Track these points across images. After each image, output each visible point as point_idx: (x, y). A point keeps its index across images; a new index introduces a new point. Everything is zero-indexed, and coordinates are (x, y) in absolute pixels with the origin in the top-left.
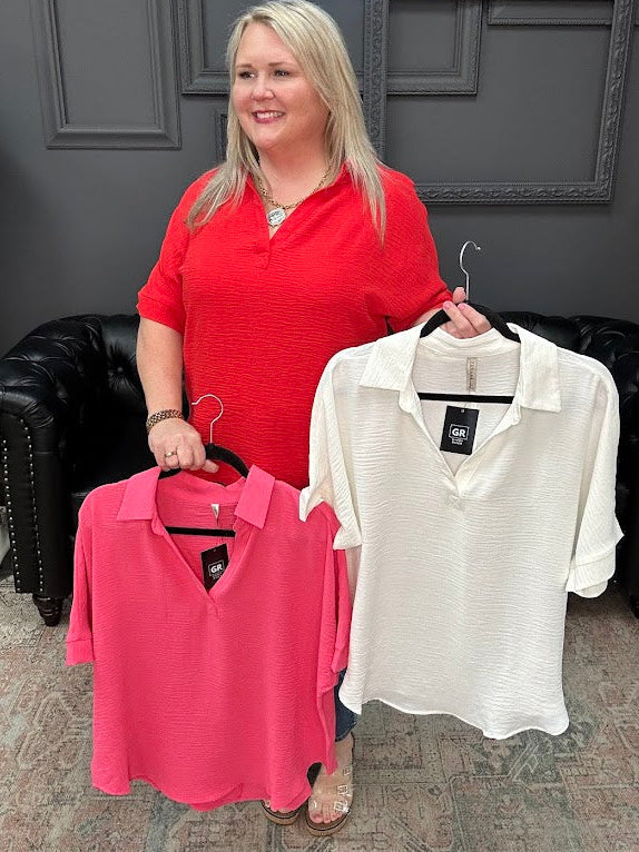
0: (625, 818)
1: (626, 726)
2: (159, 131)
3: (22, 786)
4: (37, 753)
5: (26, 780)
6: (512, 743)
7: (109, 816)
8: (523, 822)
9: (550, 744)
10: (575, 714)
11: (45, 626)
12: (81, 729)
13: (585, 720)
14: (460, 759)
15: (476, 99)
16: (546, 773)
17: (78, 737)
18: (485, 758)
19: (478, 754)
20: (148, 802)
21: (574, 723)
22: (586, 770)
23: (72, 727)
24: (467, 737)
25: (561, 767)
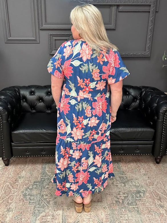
0: (154, 214)
1: (154, 191)
2: (34, 39)
4: (3, 199)
6: (125, 195)
7: (22, 215)
8: (128, 216)
9: (135, 196)
10: (141, 188)
11: (5, 166)
12: (14, 192)
13: (143, 190)
14: (111, 200)
15: (115, 30)
16: (133, 203)
17: (14, 194)
18: (118, 200)
19: (116, 198)
20: (32, 211)
21: (141, 190)
22: (144, 202)
23: (12, 192)
24: (113, 194)
25: (137, 202)
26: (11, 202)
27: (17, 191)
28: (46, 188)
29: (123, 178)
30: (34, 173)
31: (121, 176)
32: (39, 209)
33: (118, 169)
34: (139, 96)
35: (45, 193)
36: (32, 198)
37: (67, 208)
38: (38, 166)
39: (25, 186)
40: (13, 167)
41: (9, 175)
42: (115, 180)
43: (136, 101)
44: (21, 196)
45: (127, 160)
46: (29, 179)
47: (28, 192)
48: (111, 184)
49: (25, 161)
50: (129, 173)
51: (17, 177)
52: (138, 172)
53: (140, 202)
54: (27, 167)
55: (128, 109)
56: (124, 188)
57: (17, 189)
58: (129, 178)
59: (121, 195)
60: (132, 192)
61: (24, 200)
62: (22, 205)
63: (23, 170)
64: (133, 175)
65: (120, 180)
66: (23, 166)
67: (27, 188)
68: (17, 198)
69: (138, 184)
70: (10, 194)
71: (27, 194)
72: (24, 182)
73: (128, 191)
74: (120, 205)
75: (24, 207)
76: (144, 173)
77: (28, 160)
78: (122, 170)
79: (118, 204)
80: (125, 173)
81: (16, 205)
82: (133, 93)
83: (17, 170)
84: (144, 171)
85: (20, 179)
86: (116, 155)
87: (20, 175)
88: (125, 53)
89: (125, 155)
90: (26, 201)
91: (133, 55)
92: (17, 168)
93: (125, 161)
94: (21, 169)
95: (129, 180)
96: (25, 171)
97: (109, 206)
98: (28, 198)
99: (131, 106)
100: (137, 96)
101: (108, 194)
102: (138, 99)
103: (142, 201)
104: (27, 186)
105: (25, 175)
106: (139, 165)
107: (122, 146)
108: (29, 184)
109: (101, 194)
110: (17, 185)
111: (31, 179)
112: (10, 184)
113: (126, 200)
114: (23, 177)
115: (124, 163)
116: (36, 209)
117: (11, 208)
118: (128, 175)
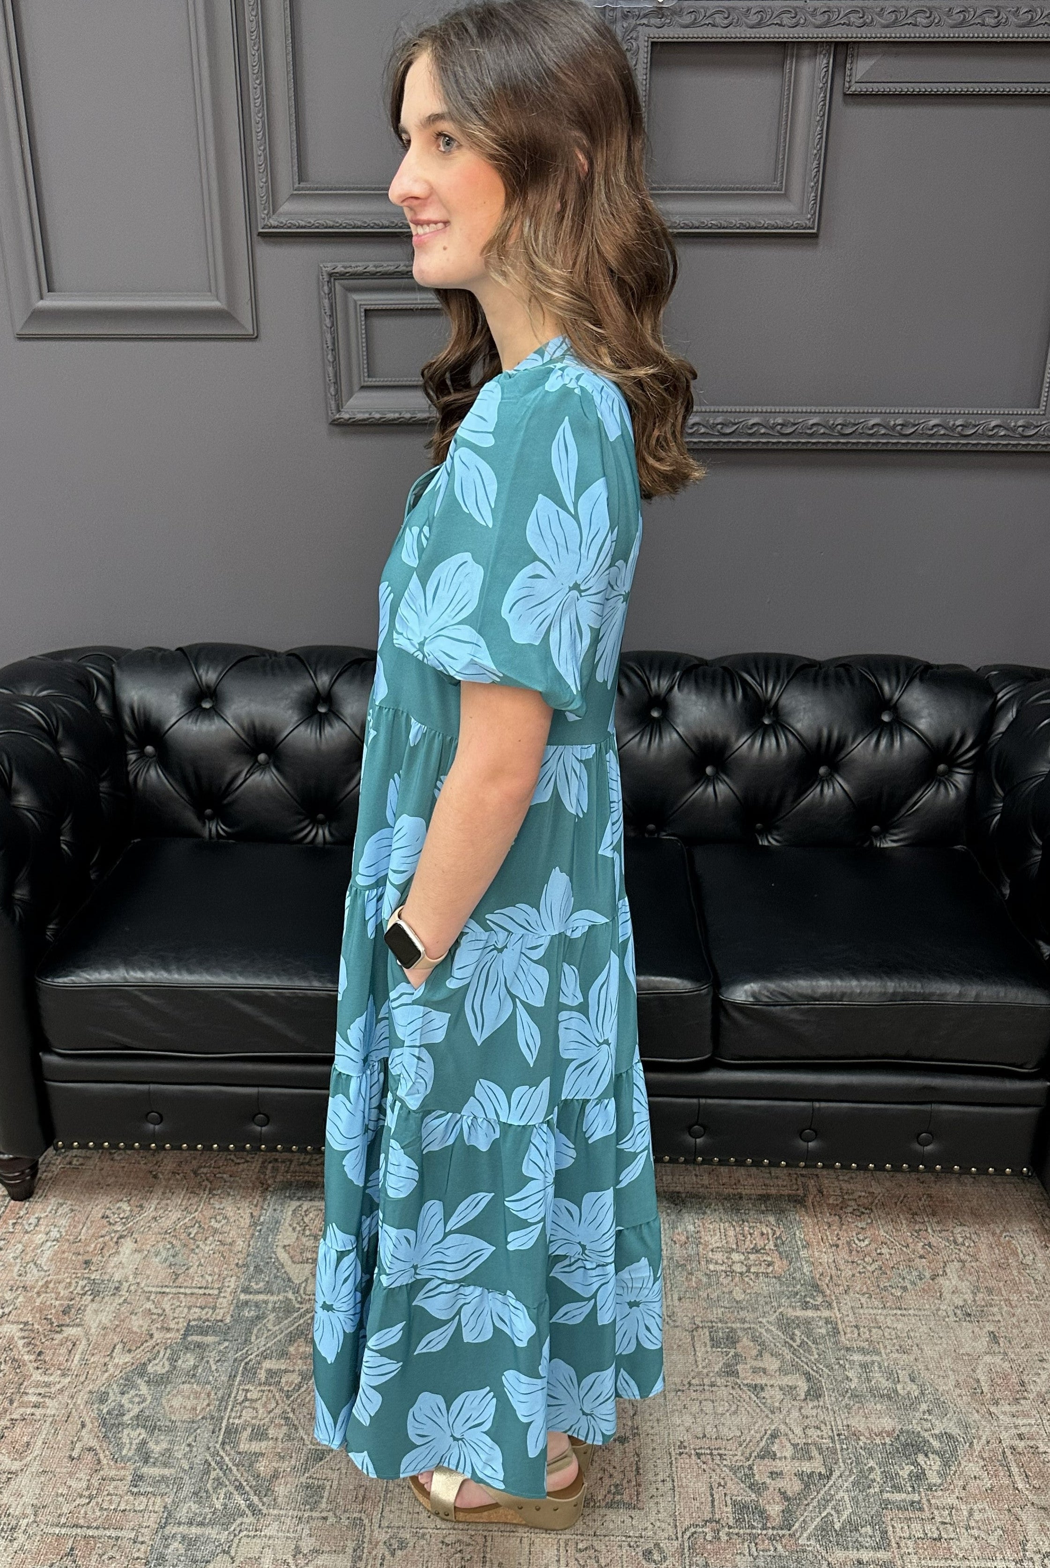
2: (217, 304)
6: (807, 1467)
9: (877, 1475)
10: (930, 1418)
11: (8, 1199)
12: (45, 1396)
13: (948, 1431)
14: (708, 1494)
15: (817, 244)
16: (863, 1530)
17: (38, 1412)
18: (753, 1495)
19: (742, 1485)
20: (142, 1543)
21: (926, 1434)
22: (938, 1529)
23: (30, 1392)
24: (726, 1452)
25: (892, 1520)
26: (16, 1466)
27: (61, 1391)
28: (262, 1375)
29: (809, 1333)
30: (194, 1260)
31: (799, 1313)
32: (195, 1530)
33: (778, 1263)
34: (969, 742)
35: (247, 1414)
36: (156, 1448)
37: (384, 1537)
38: (230, 1211)
39: (120, 1359)
40: (60, 1212)
41: (25, 1267)
42: (752, 1344)
43: (947, 779)
44: (84, 1430)
45: (851, 1197)
46: (154, 1301)
47: (137, 1400)
48: (718, 1374)
49: (144, 1167)
50: (858, 1296)
51: (79, 1288)
52: (923, 1289)
53: (912, 1526)
54: (154, 1213)
55: (884, 832)
56: (809, 1408)
57: (63, 1375)
58: (852, 1332)
59: (780, 1459)
60: (861, 1443)
61: (102, 1456)
62: (86, 1493)
63: (121, 1237)
64: (885, 1312)
65: (784, 1348)
66: (125, 1206)
67: (134, 1367)
68: (59, 1437)
69: (915, 1387)
70: (15, 1404)
71: (125, 1418)
72: (117, 1323)
73: (836, 1438)
74: (767, 1542)
75: (93, 1513)
76: (965, 1300)
77: (165, 1161)
78: (808, 1273)
79: (753, 1527)
80: (823, 1292)
81: (42, 1490)
82: (928, 719)
83: (82, 1237)
84: (964, 1286)
85: (93, 1300)
86: (771, 1165)
87: (100, 1272)
88: (881, 413)
89: (832, 1167)
90: (112, 1463)
91: (942, 432)
92: (84, 1219)
93: (837, 1200)
94: (110, 1224)
95: (848, 1349)
96: (136, 1242)
97: (682, 1545)
98: (131, 1444)
99: (903, 811)
100: (957, 737)
101: (687, 1450)
102: (965, 765)
103: (927, 1514)
104: (138, 1356)
105: (136, 1274)
106: (933, 1241)
107: (817, 1105)
108: (151, 1343)
109: (638, 1445)
110: (69, 1343)
111: (169, 1304)
112: (24, 1338)
113: (812, 1499)
114: (117, 1285)
115: (830, 1220)
116: (173, 1532)
117: (9, 1515)
118: (845, 1313)
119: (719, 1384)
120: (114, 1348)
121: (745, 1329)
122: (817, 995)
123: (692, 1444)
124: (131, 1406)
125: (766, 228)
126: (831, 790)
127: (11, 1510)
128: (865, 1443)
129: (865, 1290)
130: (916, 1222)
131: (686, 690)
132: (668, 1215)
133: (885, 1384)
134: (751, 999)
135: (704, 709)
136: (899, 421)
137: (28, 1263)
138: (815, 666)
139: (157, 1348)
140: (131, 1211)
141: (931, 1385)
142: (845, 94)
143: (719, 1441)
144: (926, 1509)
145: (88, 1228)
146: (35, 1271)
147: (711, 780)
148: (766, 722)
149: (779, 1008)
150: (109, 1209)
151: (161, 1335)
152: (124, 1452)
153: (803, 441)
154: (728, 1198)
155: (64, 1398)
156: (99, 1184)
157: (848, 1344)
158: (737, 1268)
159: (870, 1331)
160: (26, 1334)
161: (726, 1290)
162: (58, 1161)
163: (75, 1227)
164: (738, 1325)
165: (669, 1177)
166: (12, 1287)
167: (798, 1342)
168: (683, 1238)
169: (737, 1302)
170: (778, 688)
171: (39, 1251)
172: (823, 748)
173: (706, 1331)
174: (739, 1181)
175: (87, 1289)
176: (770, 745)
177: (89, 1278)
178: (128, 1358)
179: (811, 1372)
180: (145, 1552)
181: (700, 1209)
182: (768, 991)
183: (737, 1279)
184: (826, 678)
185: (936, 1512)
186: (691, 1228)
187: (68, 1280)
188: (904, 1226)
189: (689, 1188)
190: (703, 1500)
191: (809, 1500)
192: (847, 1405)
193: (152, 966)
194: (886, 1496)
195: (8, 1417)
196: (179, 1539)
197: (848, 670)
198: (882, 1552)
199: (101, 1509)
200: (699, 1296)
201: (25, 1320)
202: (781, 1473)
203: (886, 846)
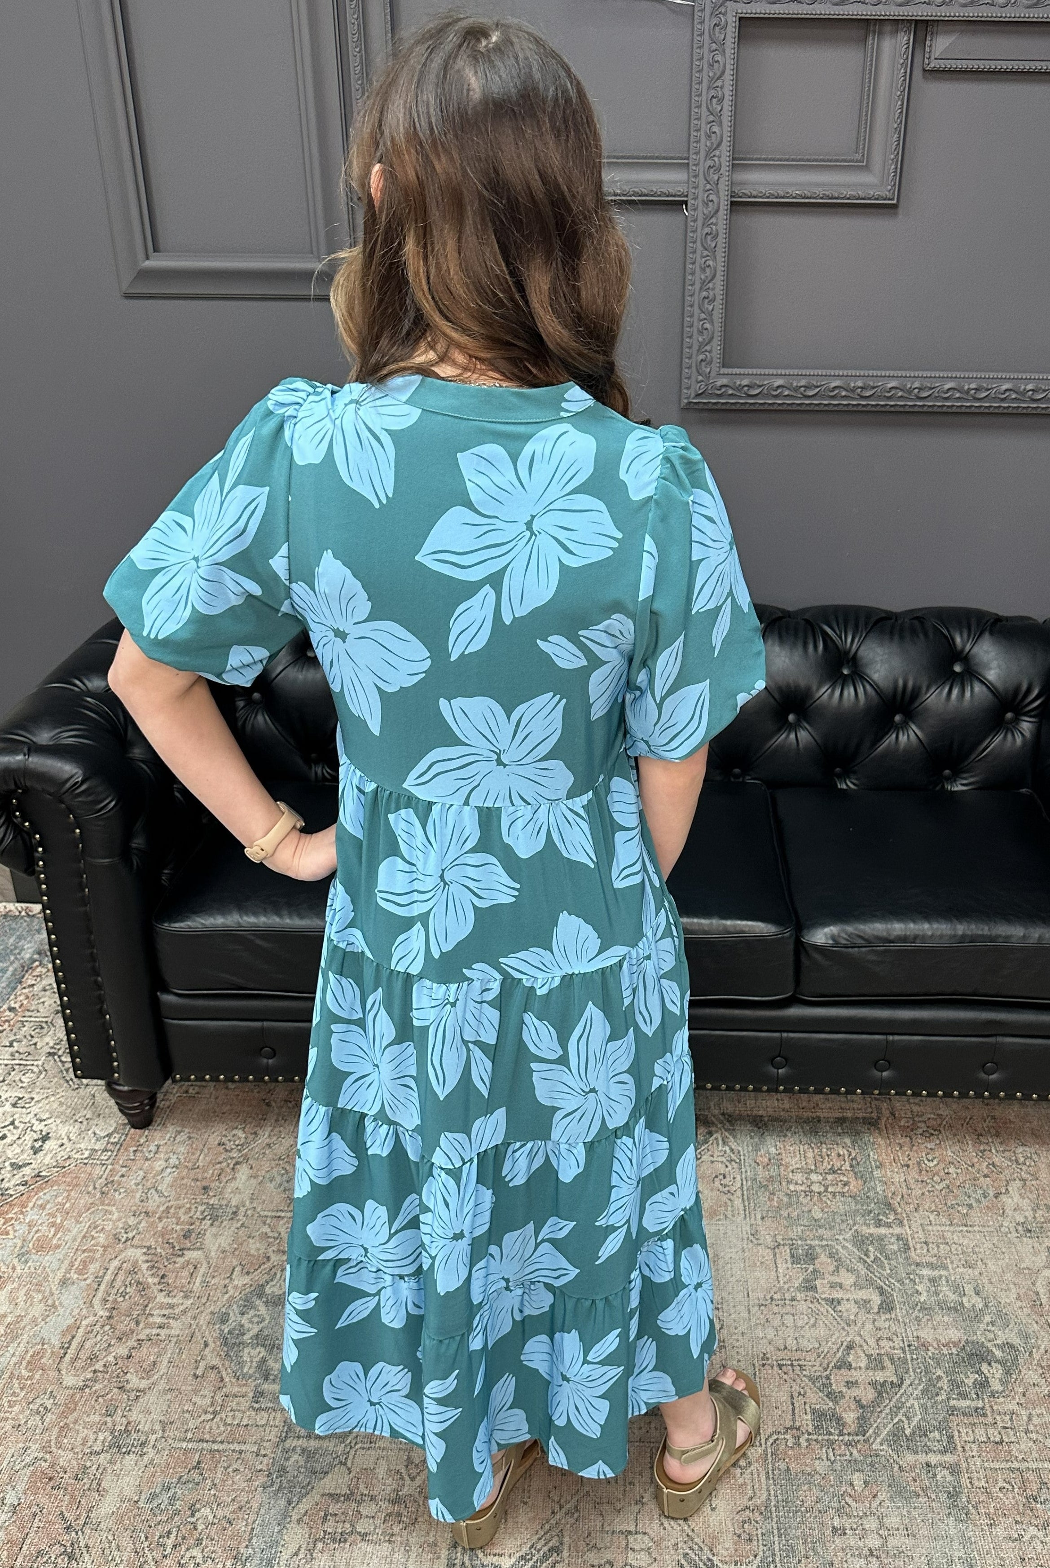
3: (63, 1415)
4: (93, 1358)
5: (71, 1406)
6: (880, 1377)
7: (198, 1478)
8: (882, 1525)
9: (944, 1383)
10: (993, 1329)
11: (128, 1127)
12: (169, 1318)
13: (1009, 1341)
14: (789, 1403)
15: (896, 214)
16: (931, 1435)
17: (163, 1332)
18: (831, 1404)
19: (821, 1394)
20: (265, 1456)
21: (989, 1345)
22: (1000, 1433)
23: (155, 1313)
24: (806, 1363)
25: (957, 1425)
26: (144, 1384)
27: (184, 1312)
29: (882, 1250)
31: (873, 1230)
32: (312, 1443)
33: (853, 1183)
34: (1035, 692)
39: (240, 1280)
40: (178, 1139)
41: (146, 1194)
42: (829, 1260)
43: (1014, 727)
44: (207, 1350)
45: (921, 1119)
46: (270, 1226)
47: (256, 1320)
48: (798, 1289)
49: (257, 1095)
50: (926, 1213)
51: (198, 1213)
52: (987, 1207)
53: (976, 1431)
54: (268, 1140)
55: (953, 779)
56: (882, 1321)
57: (186, 1297)
58: (922, 1248)
59: (855, 1369)
60: (930, 1354)
61: (224, 1374)
62: (211, 1409)
63: (237, 1163)
64: (952, 1229)
65: (859, 1264)
66: (240, 1133)
67: (253, 1288)
68: (184, 1356)
69: (979, 1300)
70: (141, 1325)
71: (245, 1337)
72: (236, 1246)
73: (907, 1349)
74: (843, 1447)
75: (217, 1427)
76: (1026, 1217)
77: (277, 1089)
78: (881, 1192)
79: (831, 1434)
80: (895, 1211)
81: (169, 1407)
82: (997, 671)
83: (200, 1163)
84: (1025, 1203)
85: (212, 1225)
86: (847, 1093)
87: (217, 1197)
88: (956, 377)
89: (905, 1094)
90: (234, 1380)
91: (1013, 396)
92: (201, 1146)
93: (908, 1122)
94: (227, 1151)
95: (918, 1265)
96: (251, 1168)
97: (765, 1451)
98: (251, 1362)
99: (973, 757)
100: (1024, 687)
101: (770, 1362)
102: (1033, 713)
103: (990, 1419)
104: (256, 1278)
105: (252, 1199)
106: (996, 1160)
107: (891, 1038)
108: (268, 1265)
109: (724, 1357)
110: (190, 1266)
111: (284, 1227)
112: (147, 1261)
113: (885, 1406)
114: (234, 1210)
115: (901, 1141)
116: (293, 1445)
117: (138, 1431)
118: (915, 1230)
119: (799, 1299)
120: (233, 1270)
121: (823, 1246)
122: (892, 937)
123: (775, 1356)
124: (250, 1325)
125: (848, 199)
126: (906, 737)
127: (140, 1427)
128: (934, 1354)
129: (934, 1208)
130: (981, 1143)
131: (770, 642)
132: (751, 1138)
133: (952, 1297)
134: (831, 942)
135: (787, 660)
136: (973, 386)
137: (149, 1189)
138: (891, 619)
139: (273, 1270)
140: (246, 1138)
141: (994, 1298)
142: (924, 70)
143: (799, 1352)
144: (989, 1414)
145: (206, 1155)
146: (156, 1197)
147: (793, 727)
148: (845, 672)
149: (856, 949)
150: (225, 1136)
151: (278, 1258)
152: (245, 1370)
153: (882, 403)
154: (807, 1121)
155: (187, 1319)
156: (215, 1112)
157: (918, 1260)
158: (816, 1188)
159: (938, 1247)
160: (149, 1258)
161: (806, 1209)
162: (175, 1090)
163: (193, 1154)
164: (817, 1242)
165: (753, 1102)
166: (135, 1212)
167: (872, 1258)
168: (766, 1160)
169: (816, 1220)
170: (856, 640)
171: (159, 1178)
172: (899, 698)
173: (787, 1248)
174: (818, 1105)
175: (206, 1213)
176: (849, 694)
177: (208, 1203)
178: (247, 1280)
179: (884, 1286)
180: (268, 1465)
181: (781, 1132)
182: (846, 934)
183: (815, 1198)
184: (902, 630)
185: (998, 1418)
186: (773, 1150)
187: (188, 1206)
188: (970, 1146)
189: (770, 1111)
190: (785, 1408)
191: (882, 1407)
192: (917, 1317)
193: (265, 912)
194: (952, 1403)
195: (135, 1338)
196: (299, 1450)
197: (922, 623)
198: (949, 1455)
199: (225, 1424)
200: (781, 1216)
201: (148, 1244)
202: (857, 1382)
203: (956, 789)
